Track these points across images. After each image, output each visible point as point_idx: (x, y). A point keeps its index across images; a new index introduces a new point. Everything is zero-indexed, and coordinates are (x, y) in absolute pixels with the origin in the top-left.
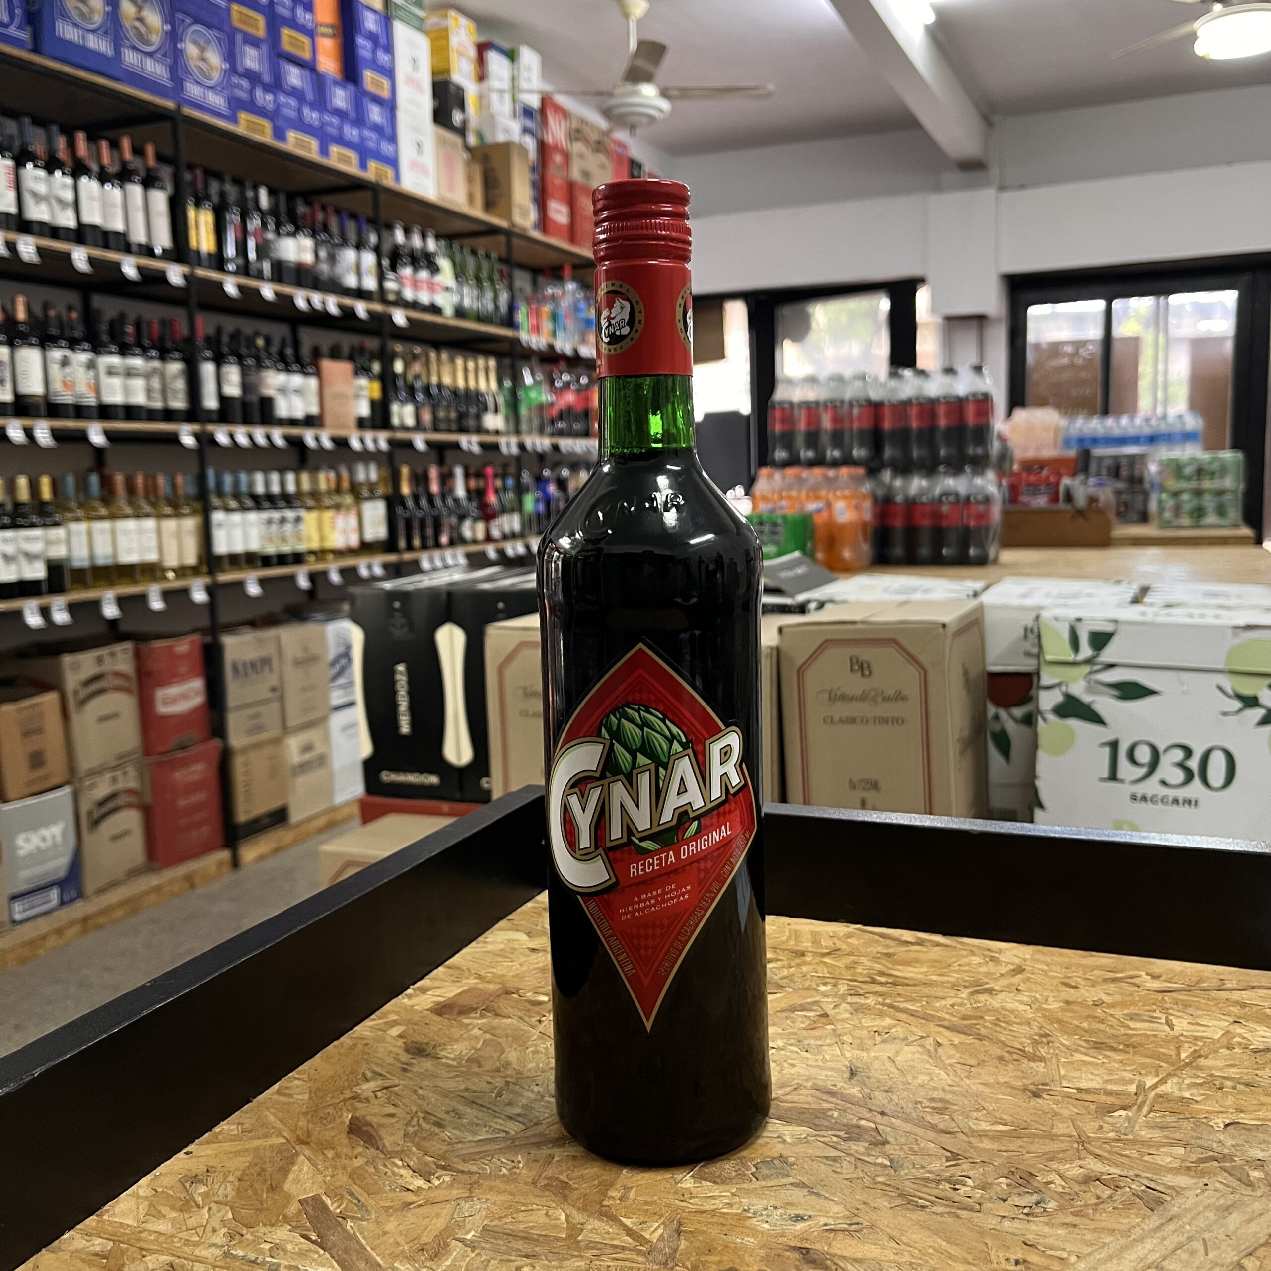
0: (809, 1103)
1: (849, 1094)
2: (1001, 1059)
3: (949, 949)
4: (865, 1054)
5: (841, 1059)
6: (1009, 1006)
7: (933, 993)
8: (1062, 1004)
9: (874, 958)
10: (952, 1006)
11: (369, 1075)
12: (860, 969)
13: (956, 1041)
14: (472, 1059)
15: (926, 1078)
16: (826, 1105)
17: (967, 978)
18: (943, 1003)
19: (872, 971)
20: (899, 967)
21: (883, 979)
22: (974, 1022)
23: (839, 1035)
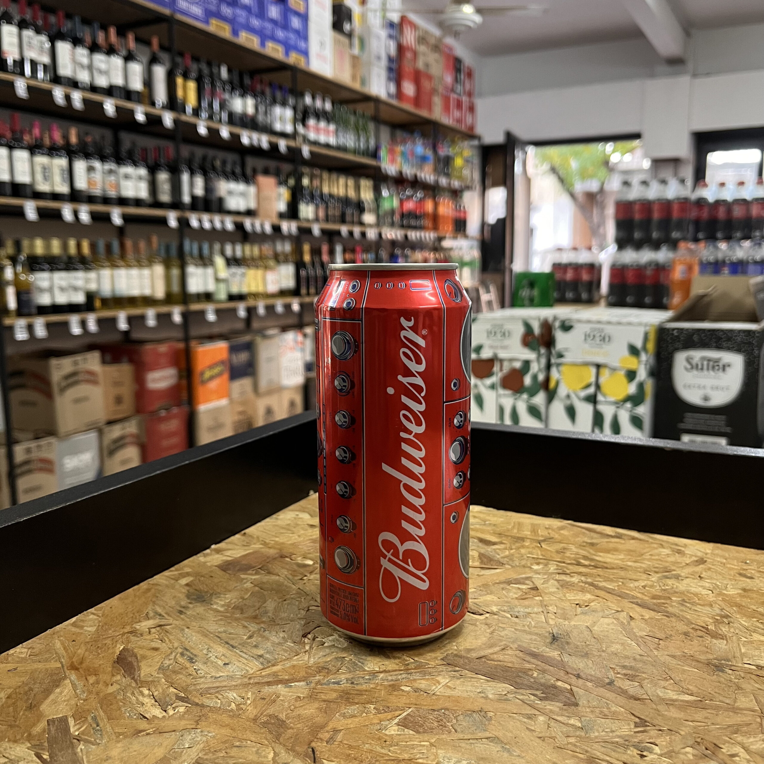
0: (513, 663)
1: (549, 657)
2: (686, 634)
3: (641, 542)
4: (567, 623)
5: (545, 625)
6: (693, 590)
7: (628, 576)
8: (740, 591)
9: (580, 545)
10: (644, 587)
11: (151, 614)
12: (568, 554)
13: (647, 617)
14: (238, 607)
15: (618, 647)
16: (528, 666)
17: (657, 565)
18: (636, 584)
19: (578, 556)
20: (601, 554)
21: (587, 563)
22: (663, 601)
23: (546, 606)
